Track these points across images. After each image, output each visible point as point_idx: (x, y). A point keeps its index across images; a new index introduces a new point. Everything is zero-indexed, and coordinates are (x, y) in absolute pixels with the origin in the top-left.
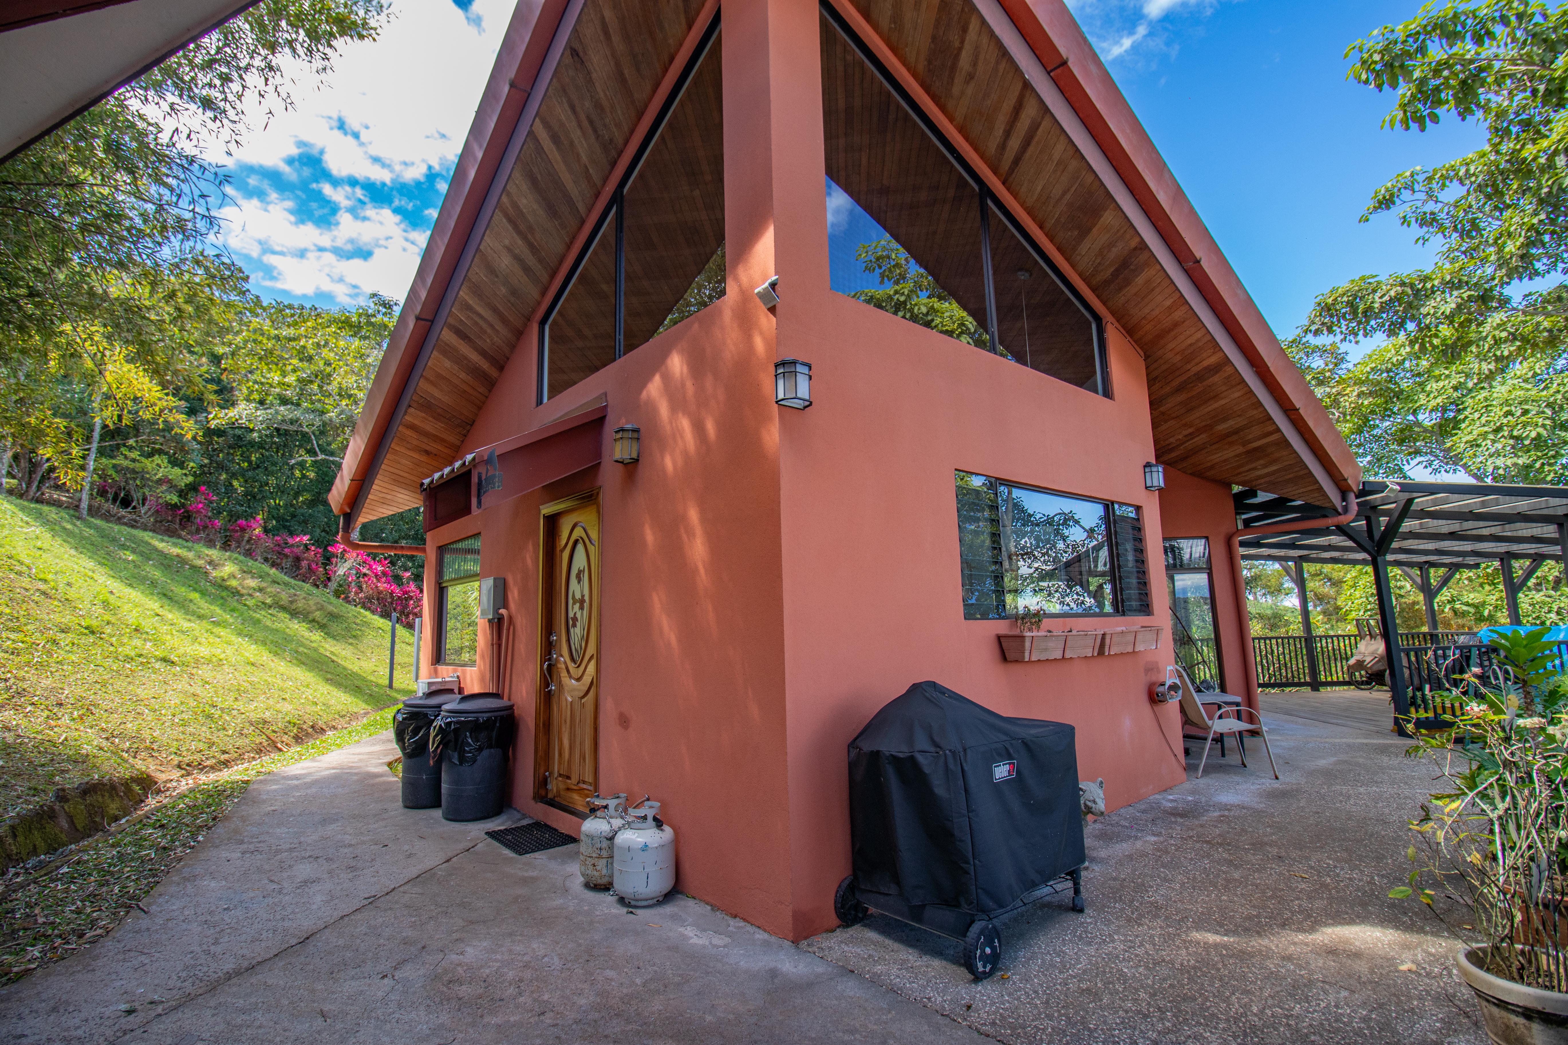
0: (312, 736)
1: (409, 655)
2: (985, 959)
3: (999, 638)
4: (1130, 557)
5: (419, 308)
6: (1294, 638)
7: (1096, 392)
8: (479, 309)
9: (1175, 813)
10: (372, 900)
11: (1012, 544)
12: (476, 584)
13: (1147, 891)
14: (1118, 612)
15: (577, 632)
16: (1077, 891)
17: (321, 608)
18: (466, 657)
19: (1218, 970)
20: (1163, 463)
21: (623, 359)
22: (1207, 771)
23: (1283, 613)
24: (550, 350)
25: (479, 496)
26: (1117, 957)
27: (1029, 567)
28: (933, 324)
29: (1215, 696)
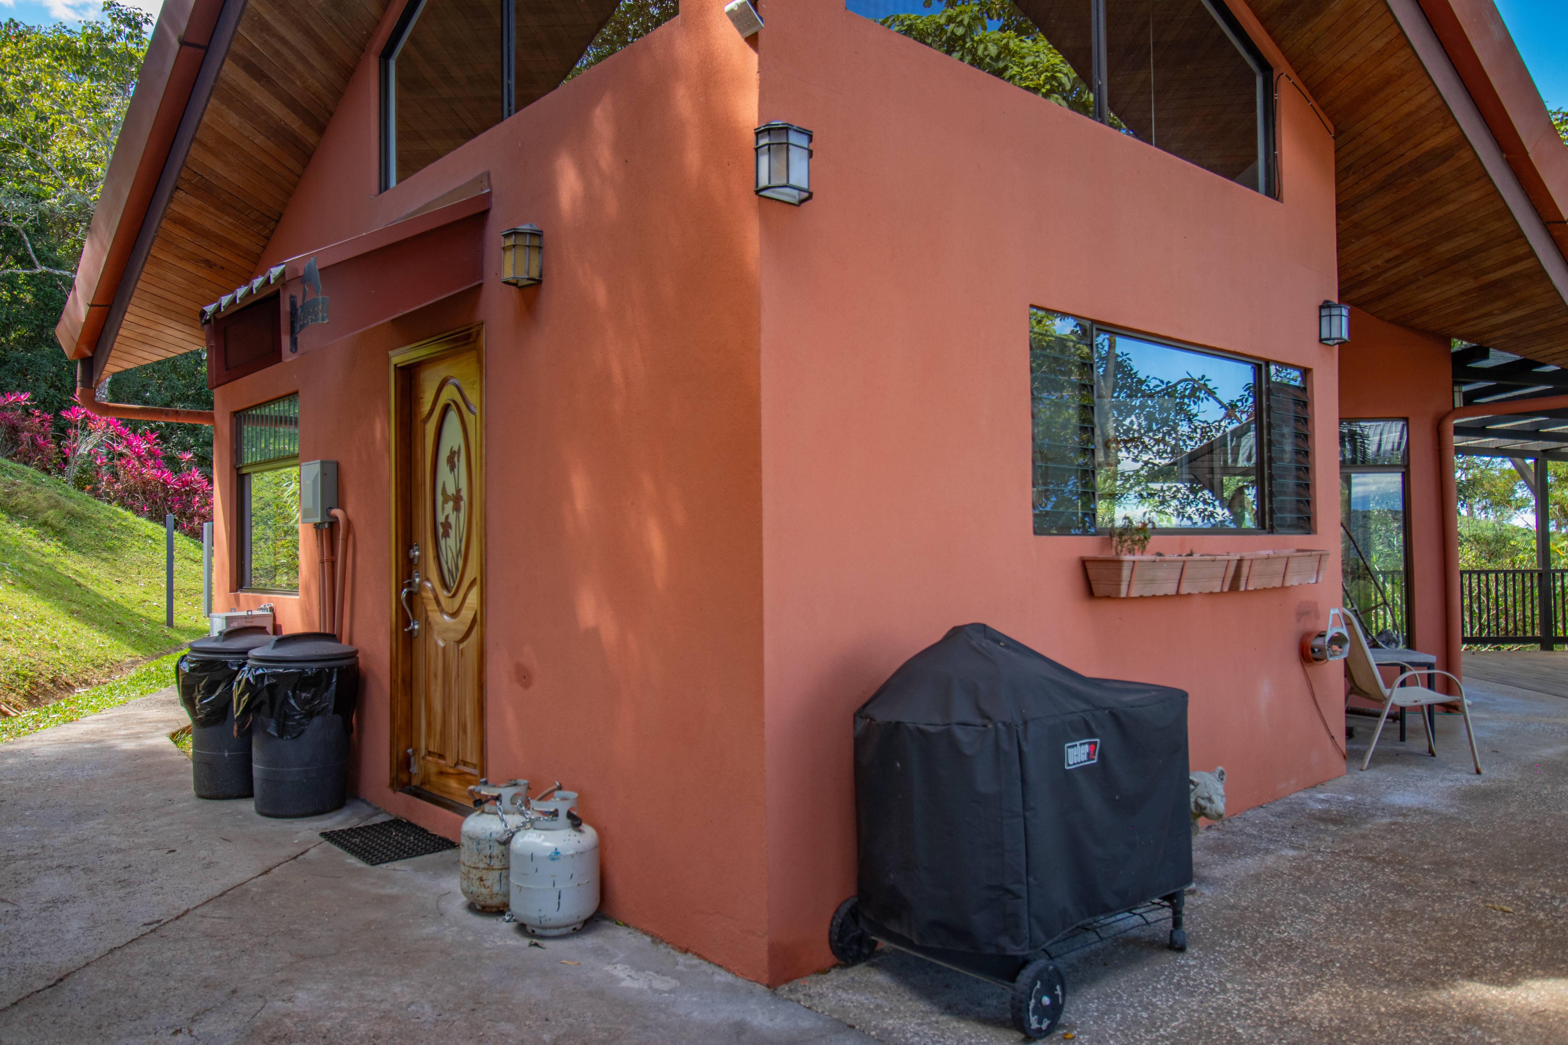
0: (53, 695)
1: (196, 578)
2: (1040, 1010)
3: (1084, 563)
4: (1289, 447)
5: (184, 25)
6: (1523, 573)
7: (1255, 188)
8: (282, 30)
9: (1325, 818)
10: (156, 927)
11: (1111, 425)
12: (294, 471)
13: (1278, 924)
14: (1263, 527)
15: (450, 545)
16: (1177, 923)
17: (57, 505)
18: (282, 580)
19: (1373, 1033)
20: (1348, 303)
21: (514, 117)
22: (1377, 760)
23: (1510, 535)
24: (399, 102)
25: (293, 333)
26: (1230, 1012)
27: (1135, 460)
28: (1007, 75)
29: (1399, 654)
